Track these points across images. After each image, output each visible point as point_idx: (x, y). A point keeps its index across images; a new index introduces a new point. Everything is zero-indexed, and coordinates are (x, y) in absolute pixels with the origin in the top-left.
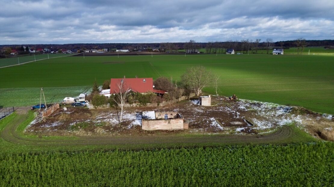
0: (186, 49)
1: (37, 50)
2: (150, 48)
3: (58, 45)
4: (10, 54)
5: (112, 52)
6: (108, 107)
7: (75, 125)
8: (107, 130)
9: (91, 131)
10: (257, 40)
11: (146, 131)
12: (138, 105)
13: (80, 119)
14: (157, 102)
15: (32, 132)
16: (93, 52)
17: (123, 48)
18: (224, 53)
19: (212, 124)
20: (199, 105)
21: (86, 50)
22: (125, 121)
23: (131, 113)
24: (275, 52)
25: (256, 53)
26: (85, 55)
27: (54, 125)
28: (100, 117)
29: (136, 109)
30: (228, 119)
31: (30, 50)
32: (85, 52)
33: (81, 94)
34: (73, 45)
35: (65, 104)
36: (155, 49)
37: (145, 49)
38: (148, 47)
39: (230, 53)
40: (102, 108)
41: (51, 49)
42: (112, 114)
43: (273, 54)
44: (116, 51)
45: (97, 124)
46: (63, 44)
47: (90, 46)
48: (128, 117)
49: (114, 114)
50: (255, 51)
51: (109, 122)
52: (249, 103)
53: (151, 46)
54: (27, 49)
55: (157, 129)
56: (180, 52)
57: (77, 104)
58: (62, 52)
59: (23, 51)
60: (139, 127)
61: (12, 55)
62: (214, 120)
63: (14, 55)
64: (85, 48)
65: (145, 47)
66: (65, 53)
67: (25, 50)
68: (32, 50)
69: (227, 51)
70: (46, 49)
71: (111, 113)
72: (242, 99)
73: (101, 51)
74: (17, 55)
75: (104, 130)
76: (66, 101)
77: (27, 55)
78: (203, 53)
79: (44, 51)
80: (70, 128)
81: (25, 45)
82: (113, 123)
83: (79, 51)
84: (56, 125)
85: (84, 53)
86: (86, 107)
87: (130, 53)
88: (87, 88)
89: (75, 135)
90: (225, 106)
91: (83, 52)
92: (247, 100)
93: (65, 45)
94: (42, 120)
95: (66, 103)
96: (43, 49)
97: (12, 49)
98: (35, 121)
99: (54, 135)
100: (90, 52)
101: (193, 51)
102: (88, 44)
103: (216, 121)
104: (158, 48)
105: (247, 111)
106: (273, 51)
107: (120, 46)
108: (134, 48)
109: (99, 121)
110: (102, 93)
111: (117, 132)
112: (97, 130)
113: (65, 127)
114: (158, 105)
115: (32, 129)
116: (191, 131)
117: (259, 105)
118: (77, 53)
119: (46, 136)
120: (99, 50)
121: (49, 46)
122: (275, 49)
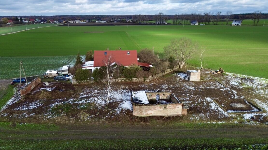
0: (156, 20)
1: (29, 21)
2: (124, 20)
3: (48, 16)
4: (7, 24)
5: (92, 23)
6: (92, 82)
7: (56, 108)
8: (93, 116)
9: (74, 116)
10: (218, 13)
11: (138, 117)
12: (123, 79)
13: (62, 98)
14: (143, 77)
15: (6, 117)
16: (77, 22)
17: (102, 20)
18: (189, 24)
19: (211, 107)
20: (187, 80)
21: (70, 21)
22: (111, 101)
23: (117, 90)
24: (234, 23)
25: (217, 24)
26: (70, 25)
27: (33, 106)
28: (84, 94)
29: (121, 85)
30: (226, 100)
31: (23, 21)
32: (70, 22)
33: (64, 66)
34: (60, 16)
35: (47, 78)
36: (128, 20)
37: (120, 20)
38: (122, 18)
39: (194, 24)
40: (86, 83)
41: (41, 20)
42: (96, 91)
43: (233, 25)
44: (96, 22)
45: (81, 105)
46: (52, 16)
47: (74, 18)
48: (115, 96)
49: (99, 91)
50: (215, 23)
51: (94, 103)
52: (238, 77)
53: (125, 18)
54: (21, 19)
55: (151, 115)
56: (150, 23)
57: (60, 78)
58: (50, 22)
59: (17, 21)
60: (129, 113)
61: (8, 24)
62: (212, 101)
63: (10, 25)
64: (70, 19)
65: (120, 19)
66: (53, 23)
67: (19, 21)
68: (25, 20)
69: (192, 22)
70: (37, 19)
71: (96, 89)
72: (229, 72)
73: (83, 22)
74: (12, 25)
75: (89, 115)
76: (49, 74)
77: (21, 24)
78: (170, 24)
79: (35, 22)
80: (50, 111)
81: (19, 16)
82: (98, 104)
83: (65, 22)
84: (34, 106)
85: (69, 24)
86: (69, 82)
87: (108, 24)
88: (70, 58)
89: (55, 122)
90: (215, 82)
91: (68, 22)
92: (235, 74)
93: (53, 16)
94: (20, 100)
95: (49, 76)
96: (35, 20)
97: (8, 20)
98: (12, 100)
99: (30, 121)
100: (74, 22)
101: (162, 22)
102: (72, 16)
103: (214, 103)
104: (131, 19)
105: (242, 89)
106: (232, 22)
107: (98, 17)
108: (111, 20)
109: (83, 101)
110: (85, 65)
111: (105, 118)
112: (81, 115)
113: (44, 110)
114: (145, 80)
115: (7, 113)
116: (191, 119)
117: (251, 81)
118: (63, 24)
119: (20, 123)
120: (82, 21)
121: (40, 17)
122: (234, 21)
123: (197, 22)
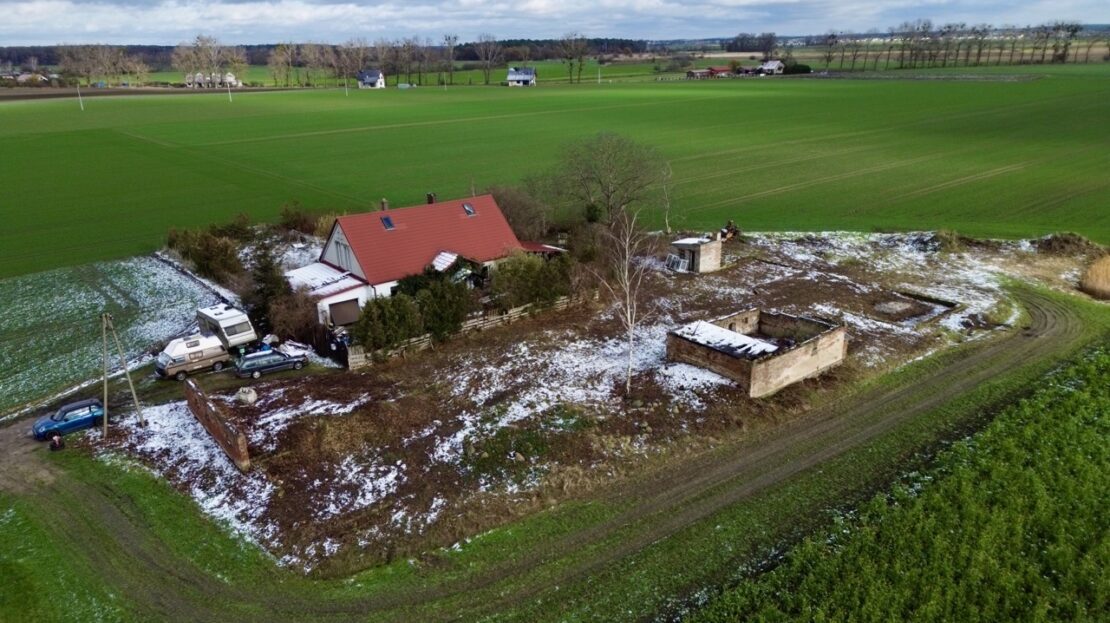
6: (423, 346)
11: (763, 399)
13: (426, 425)
20: (688, 273)
24: (513, 77)
25: (451, 83)
29: (539, 330)
40: (405, 354)
43: (510, 84)
45: (547, 422)
50: (445, 76)
51: (567, 402)
55: (786, 383)
69: (360, 78)
76: (188, 359)
90: (758, 264)
103: (848, 314)
106: (507, 74)
109: (520, 410)
122: (512, 68)
123: (381, 75)
